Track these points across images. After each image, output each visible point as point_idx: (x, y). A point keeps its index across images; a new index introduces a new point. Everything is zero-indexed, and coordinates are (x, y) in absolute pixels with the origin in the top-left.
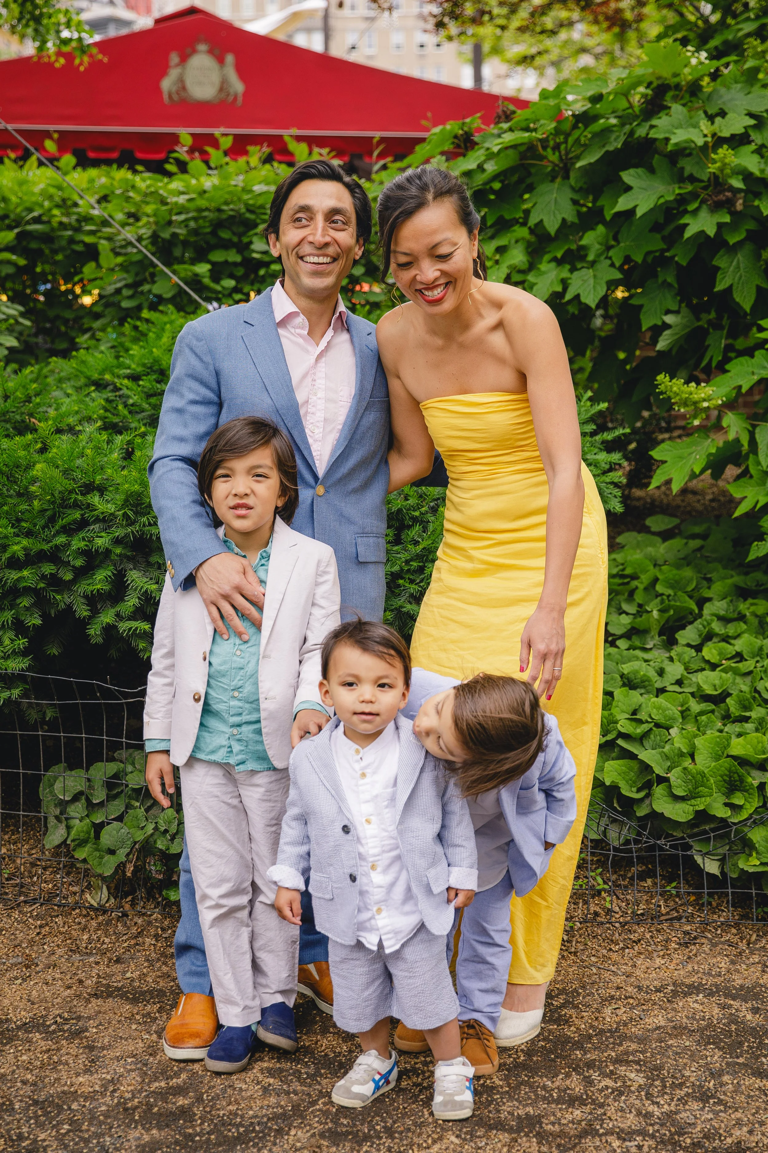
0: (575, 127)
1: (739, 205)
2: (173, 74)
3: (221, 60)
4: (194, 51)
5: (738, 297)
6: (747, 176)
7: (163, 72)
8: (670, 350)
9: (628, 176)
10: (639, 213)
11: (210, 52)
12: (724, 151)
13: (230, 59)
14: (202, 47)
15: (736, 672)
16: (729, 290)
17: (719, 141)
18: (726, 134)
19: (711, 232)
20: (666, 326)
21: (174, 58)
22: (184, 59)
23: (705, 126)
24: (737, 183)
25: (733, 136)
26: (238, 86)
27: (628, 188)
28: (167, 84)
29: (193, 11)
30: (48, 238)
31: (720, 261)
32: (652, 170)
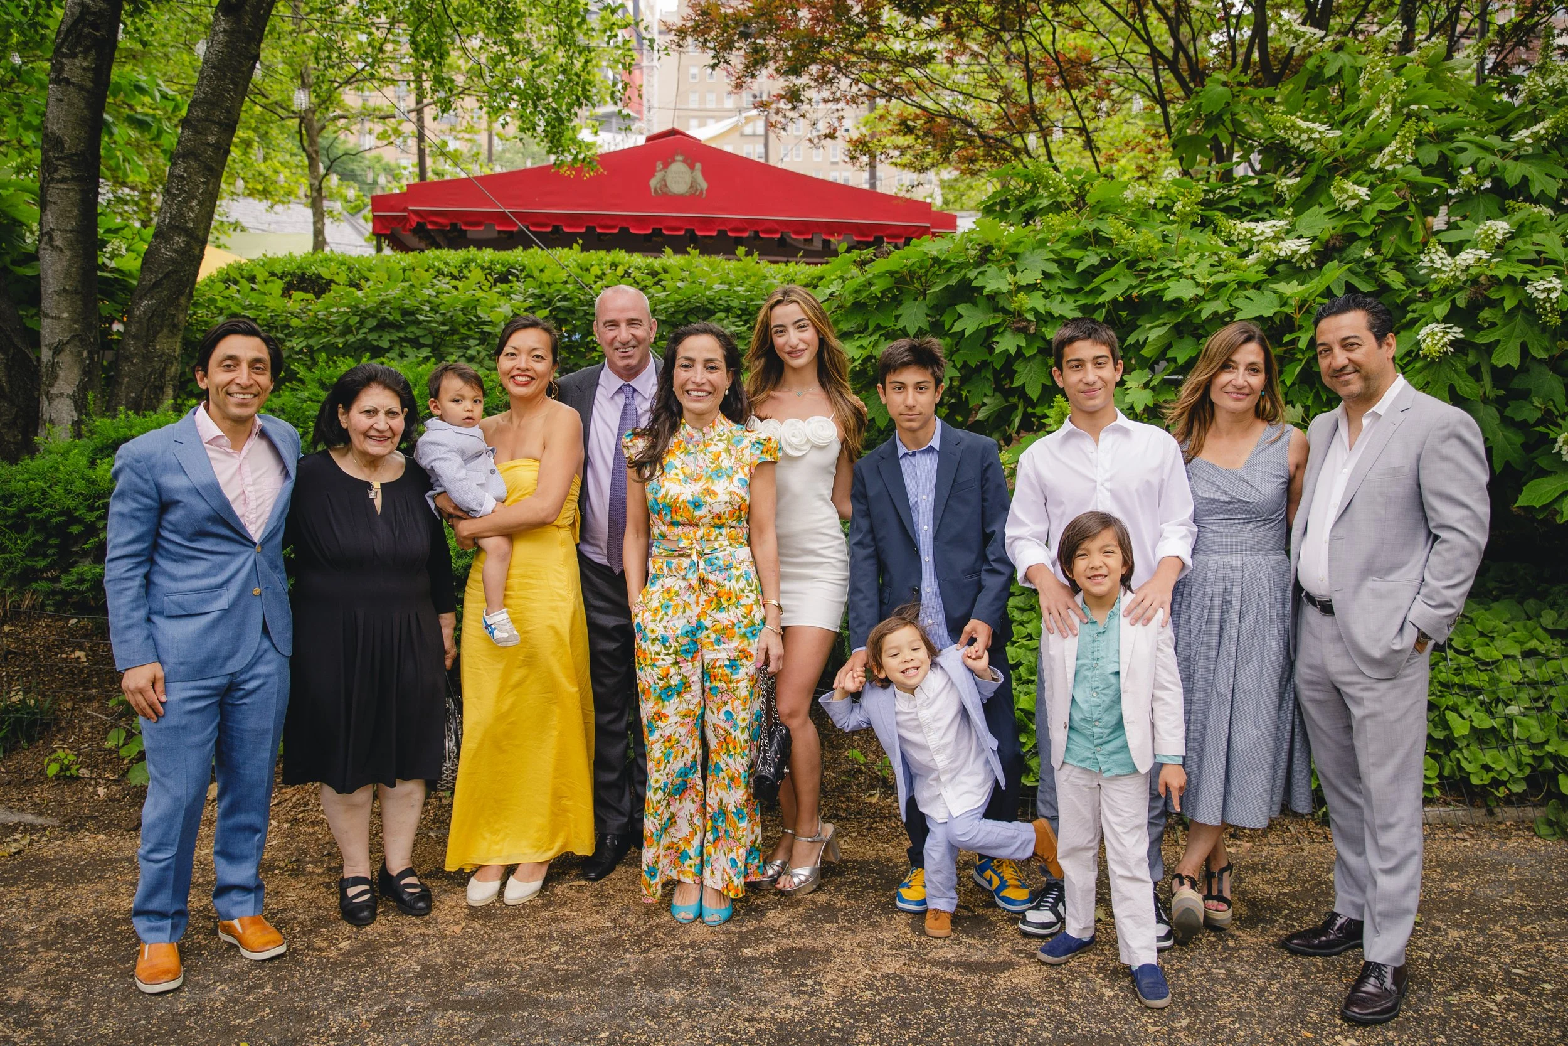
0: (932, 266)
1: (1032, 330)
2: (659, 175)
3: (692, 167)
4: (674, 161)
5: (1029, 391)
6: (1036, 313)
7: (652, 175)
8: (987, 420)
9: (961, 308)
10: (967, 334)
11: (684, 161)
12: (1021, 296)
13: (698, 166)
14: (679, 158)
15: (1027, 647)
16: (1023, 386)
17: (1020, 288)
18: (1024, 283)
19: (1013, 351)
20: (984, 404)
21: (659, 165)
22: (666, 166)
23: (1010, 278)
24: (1030, 316)
25: (1028, 285)
26: (704, 185)
27: (960, 316)
28: (653, 183)
29: (673, 132)
30: (571, 311)
31: (1018, 367)
32: (975, 304)
